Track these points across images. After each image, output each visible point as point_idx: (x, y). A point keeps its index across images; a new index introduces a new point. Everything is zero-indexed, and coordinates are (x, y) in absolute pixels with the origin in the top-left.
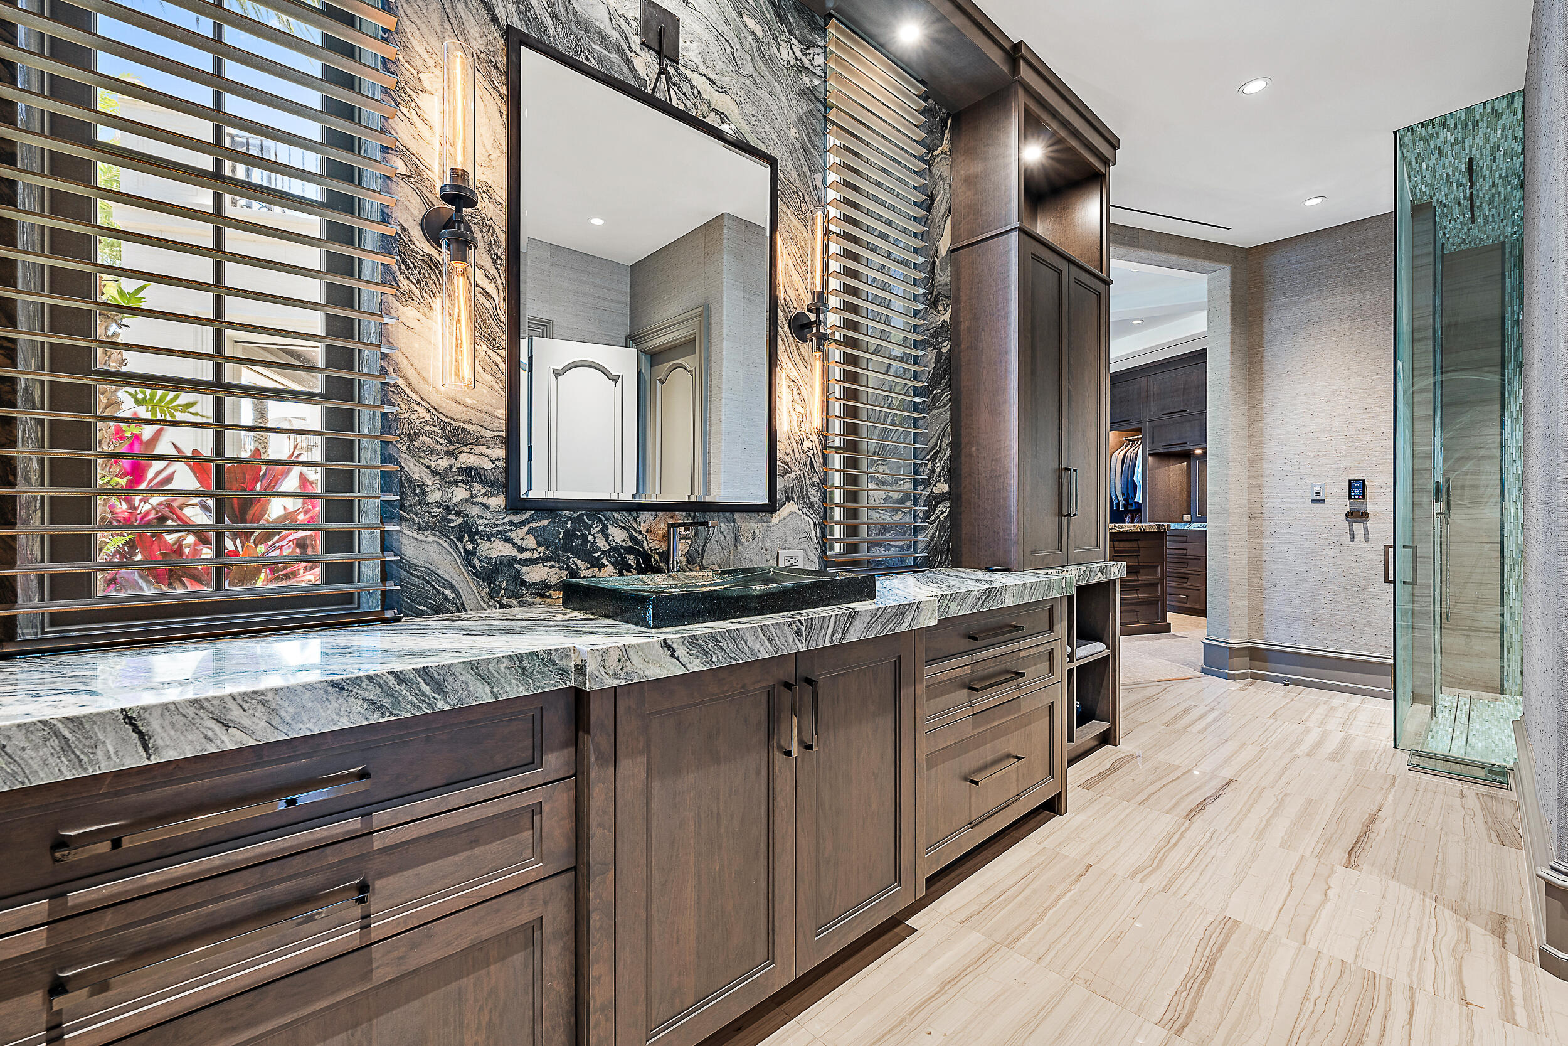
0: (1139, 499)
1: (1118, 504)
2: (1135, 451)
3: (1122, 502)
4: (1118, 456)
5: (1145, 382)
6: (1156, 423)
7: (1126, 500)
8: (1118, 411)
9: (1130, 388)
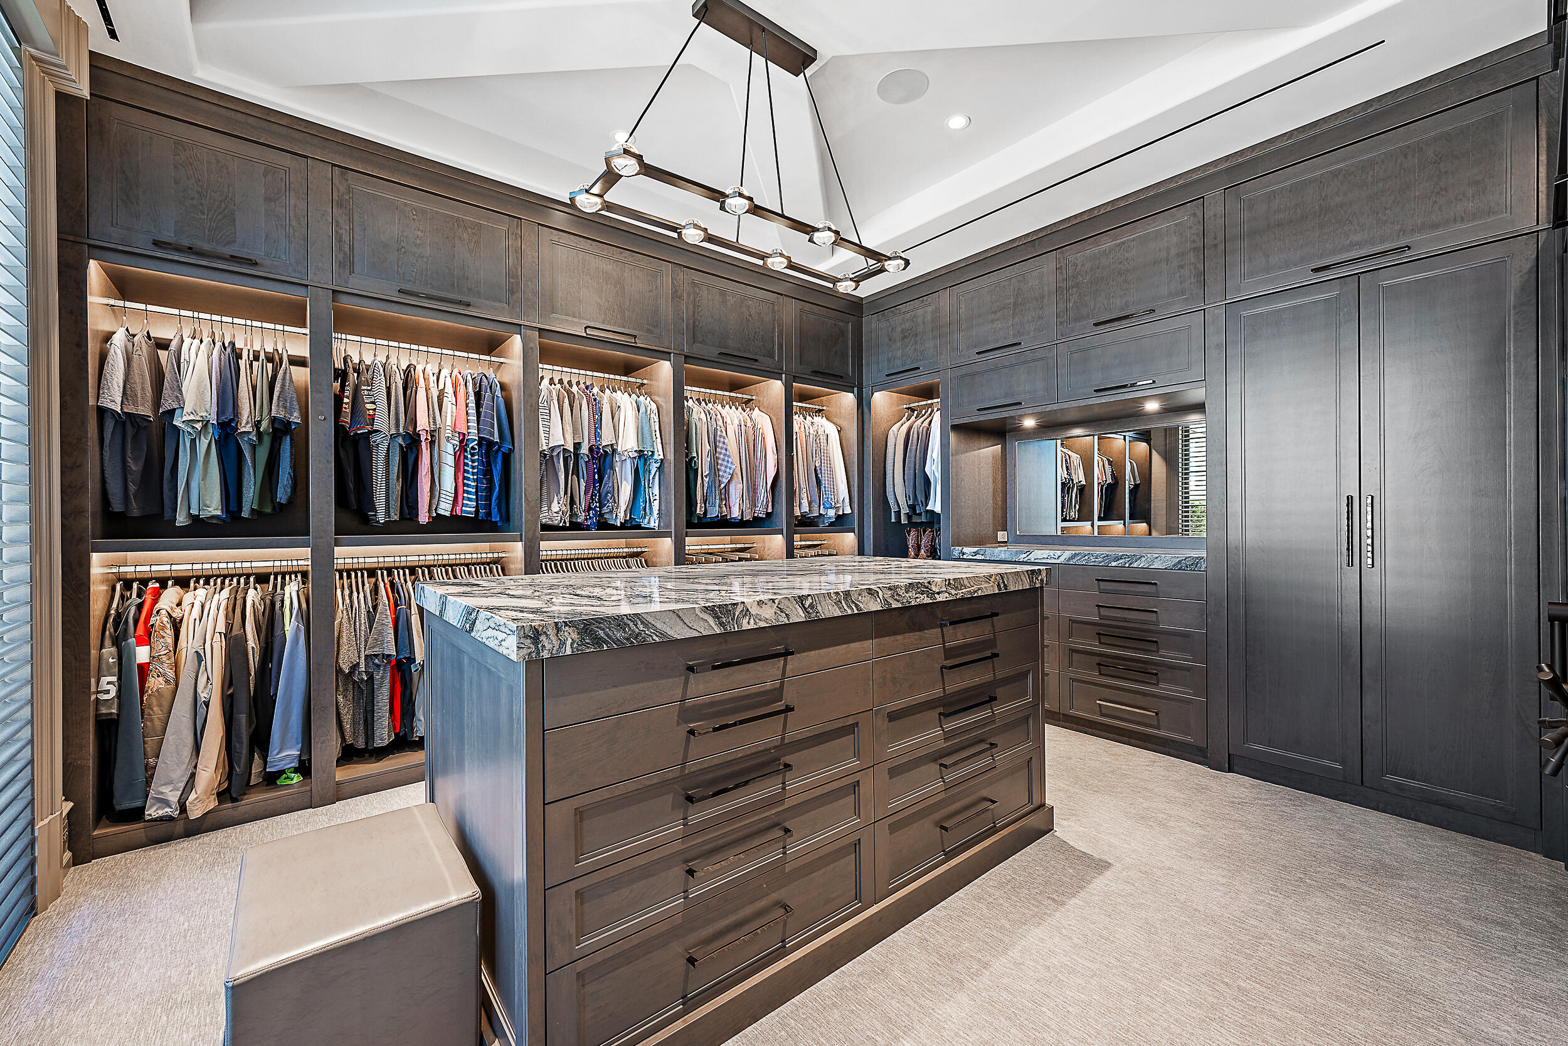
0: (936, 505)
1: (898, 513)
2: (926, 424)
3: (905, 510)
4: (898, 433)
5: (945, 300)
6: (964, 370)
7: (912, 508)
8: (899, 353)
9: (920, 312)
